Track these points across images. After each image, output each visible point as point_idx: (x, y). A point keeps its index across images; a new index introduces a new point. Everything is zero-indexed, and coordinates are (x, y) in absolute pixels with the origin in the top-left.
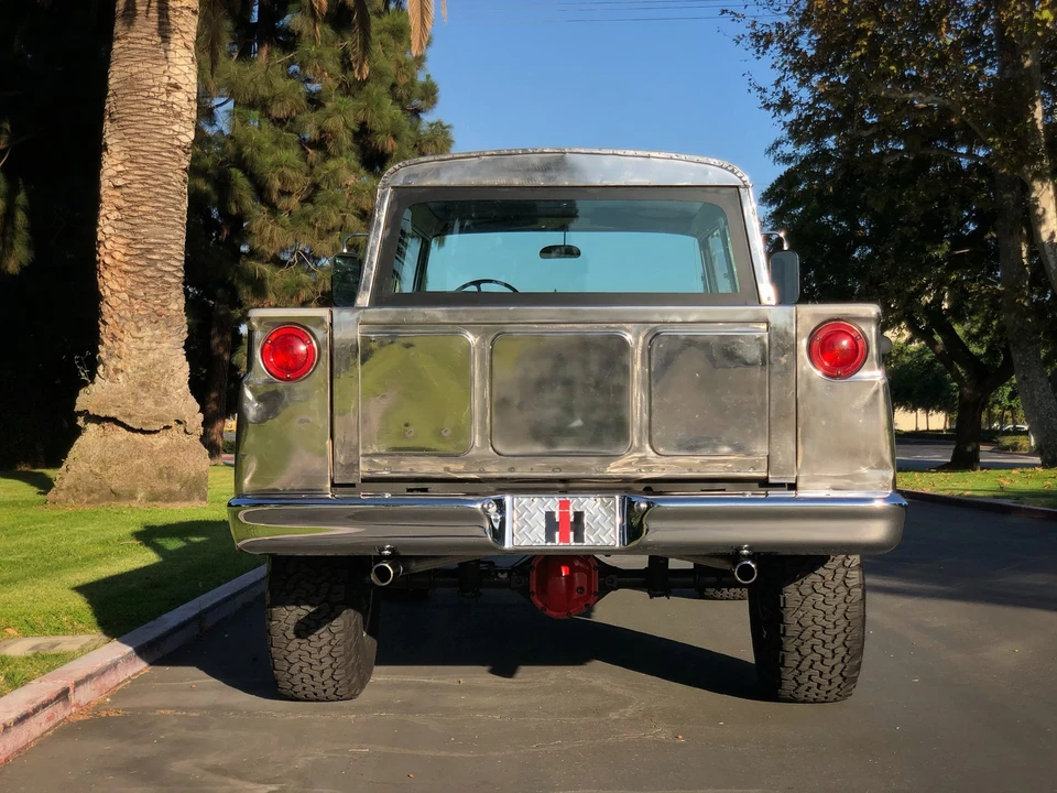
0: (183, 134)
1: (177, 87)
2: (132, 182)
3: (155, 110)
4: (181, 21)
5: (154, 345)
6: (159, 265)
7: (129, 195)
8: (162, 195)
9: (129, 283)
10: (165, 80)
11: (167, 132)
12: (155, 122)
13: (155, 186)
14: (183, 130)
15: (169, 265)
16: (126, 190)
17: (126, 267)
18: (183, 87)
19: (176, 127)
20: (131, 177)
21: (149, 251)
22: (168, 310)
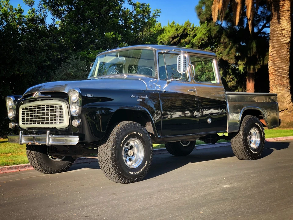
0: (286, 40)
1: (284, 30)
2: (274, 54)
3: (278, 36)
4: (284, 14)
5: (280, 91)
6: (281, 72)
7: (274, 57)
8: (281, 56)
9: (274, 77)
10: (281, 28)
11: (281, 41)
12: (279, 39)
13: (279, 54)
14: (286, 39)
15: (284, 72)
16: (273, 56)
17: (273, 74)
18: (285, 29)
19: (284, 39)
20: (274, 53)
21: (278, 69)
22: (284, 83)
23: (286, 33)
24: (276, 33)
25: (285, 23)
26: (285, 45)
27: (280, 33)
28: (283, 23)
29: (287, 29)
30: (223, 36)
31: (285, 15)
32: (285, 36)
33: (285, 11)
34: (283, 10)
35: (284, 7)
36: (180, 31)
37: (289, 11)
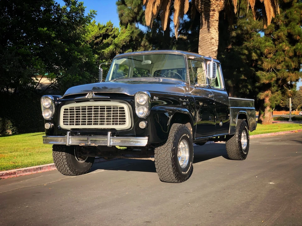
0: (214, 49)
1: (213, 38)
3: (208, 44)
4: (214, 23)
10: (210, 37)
12: (208, 47)
19: (213, 47)
23: (215, 42)
24: (206, 41)
25: (214, 32)
26: (213, 52)
27: (210, 41)
28: (212, 33)
29: (216, 38)
30: (144, 39)
31: (215, 25)
32: (213, 44)
33: (215, 21)
34: (213, 20)
35: (214, 17)
36: (103, 31)
37: (217, 21)
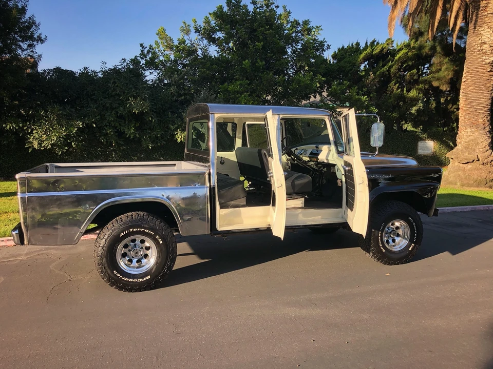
1: (485, 43)
2: (467, 80)
3: (476, 53)
4: (487, 19)
5: (471, 134)
6: (475, 107)
7: (467, 84)
8: (478, 82)
9: (464, 114)
10: (480, 41)
11: (480, 60)
12: (476, 57)
13: (475, 80)
14: (487, 58)
15: (479, 106)
16: (467, 82)
17: (464, 108)
18: (487, 42)
19: (484, 58)
20: (468, 78)
21: (471, 102)
22: (478, 122)
23: (488, 48)
24: (473, 48)
25: (487, 33)
26: (486, 65)
27: (479, 48)
28: (484, 34)
29: (490, 42)
30: (437, 54)
31: (489, 21)
32: (485, 53)
34: (486, 13)
35: (488, 9)
